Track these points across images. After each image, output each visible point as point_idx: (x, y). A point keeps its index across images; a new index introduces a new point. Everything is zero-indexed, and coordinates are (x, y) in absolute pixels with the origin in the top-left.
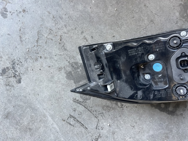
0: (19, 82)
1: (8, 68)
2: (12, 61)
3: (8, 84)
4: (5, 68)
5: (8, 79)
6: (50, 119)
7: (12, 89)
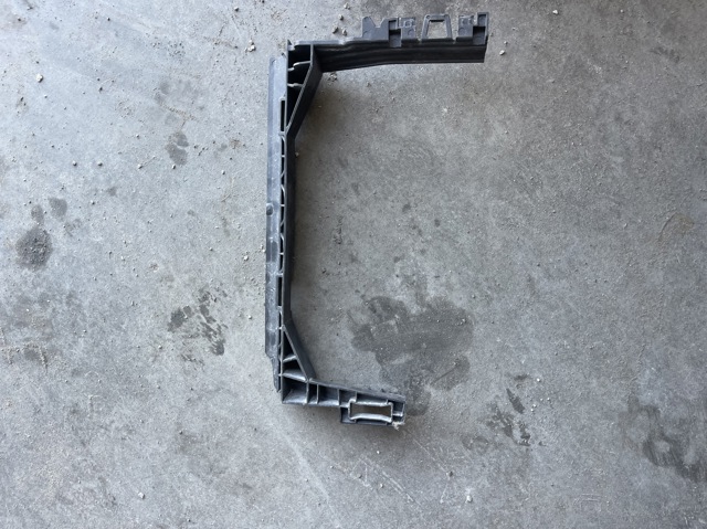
0: (219, 350)
1: (188, 309)
2: (201, 291)
3: (189, 357)
4: (179, 310)
5: (190, 340)
6: (303, 462)
7: (199, 369)
